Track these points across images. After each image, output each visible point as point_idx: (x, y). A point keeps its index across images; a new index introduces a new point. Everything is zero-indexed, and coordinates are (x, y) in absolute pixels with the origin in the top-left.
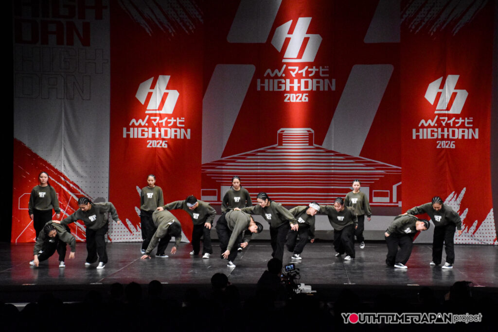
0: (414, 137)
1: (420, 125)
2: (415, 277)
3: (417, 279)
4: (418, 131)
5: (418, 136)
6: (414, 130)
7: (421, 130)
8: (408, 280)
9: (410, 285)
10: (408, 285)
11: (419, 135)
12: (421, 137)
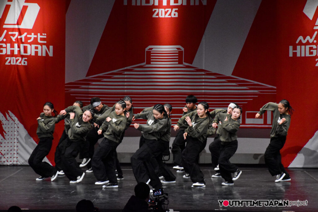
0: (291, 55)
1: (297, 42)
4: (295, 48)
6: (291, 48)
7: (298, 47)
11: (296, 53)
12: (298, 55)
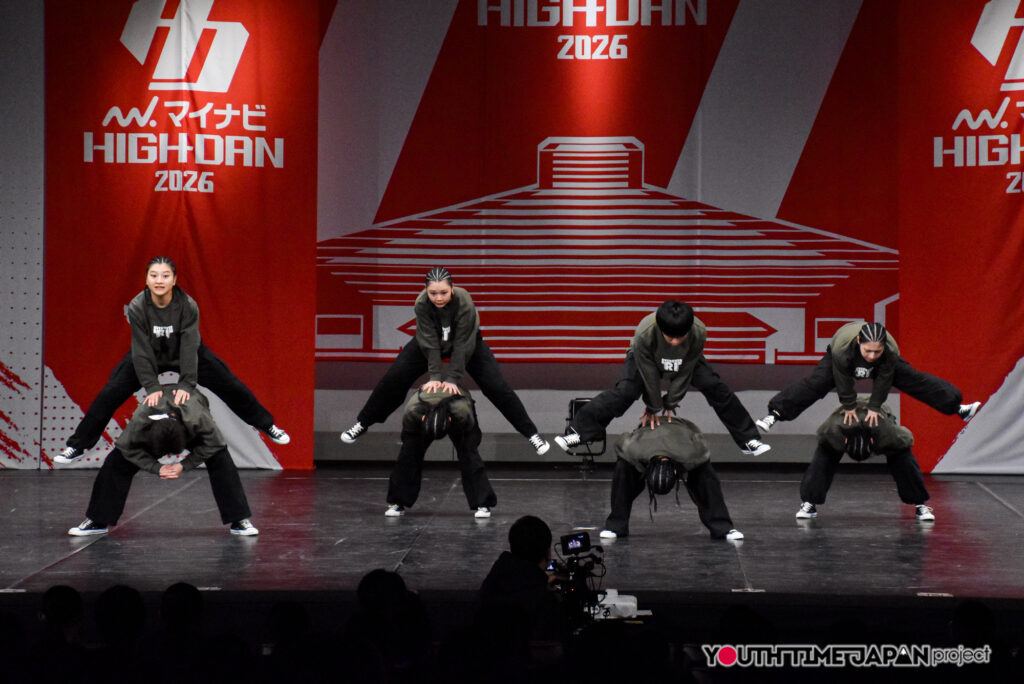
0: (938, 162)
1: (955, 126)
2: (941, 572)
3: (946, 579)
4: (949, 144)
5: (948, 159)
6: (938, 142)
7: (959, 141)
8: (919, 580)
9: (925, 594)
10: (920, 594)
11: (952, 156)
12: (959, 162)
